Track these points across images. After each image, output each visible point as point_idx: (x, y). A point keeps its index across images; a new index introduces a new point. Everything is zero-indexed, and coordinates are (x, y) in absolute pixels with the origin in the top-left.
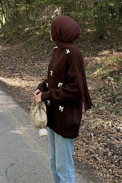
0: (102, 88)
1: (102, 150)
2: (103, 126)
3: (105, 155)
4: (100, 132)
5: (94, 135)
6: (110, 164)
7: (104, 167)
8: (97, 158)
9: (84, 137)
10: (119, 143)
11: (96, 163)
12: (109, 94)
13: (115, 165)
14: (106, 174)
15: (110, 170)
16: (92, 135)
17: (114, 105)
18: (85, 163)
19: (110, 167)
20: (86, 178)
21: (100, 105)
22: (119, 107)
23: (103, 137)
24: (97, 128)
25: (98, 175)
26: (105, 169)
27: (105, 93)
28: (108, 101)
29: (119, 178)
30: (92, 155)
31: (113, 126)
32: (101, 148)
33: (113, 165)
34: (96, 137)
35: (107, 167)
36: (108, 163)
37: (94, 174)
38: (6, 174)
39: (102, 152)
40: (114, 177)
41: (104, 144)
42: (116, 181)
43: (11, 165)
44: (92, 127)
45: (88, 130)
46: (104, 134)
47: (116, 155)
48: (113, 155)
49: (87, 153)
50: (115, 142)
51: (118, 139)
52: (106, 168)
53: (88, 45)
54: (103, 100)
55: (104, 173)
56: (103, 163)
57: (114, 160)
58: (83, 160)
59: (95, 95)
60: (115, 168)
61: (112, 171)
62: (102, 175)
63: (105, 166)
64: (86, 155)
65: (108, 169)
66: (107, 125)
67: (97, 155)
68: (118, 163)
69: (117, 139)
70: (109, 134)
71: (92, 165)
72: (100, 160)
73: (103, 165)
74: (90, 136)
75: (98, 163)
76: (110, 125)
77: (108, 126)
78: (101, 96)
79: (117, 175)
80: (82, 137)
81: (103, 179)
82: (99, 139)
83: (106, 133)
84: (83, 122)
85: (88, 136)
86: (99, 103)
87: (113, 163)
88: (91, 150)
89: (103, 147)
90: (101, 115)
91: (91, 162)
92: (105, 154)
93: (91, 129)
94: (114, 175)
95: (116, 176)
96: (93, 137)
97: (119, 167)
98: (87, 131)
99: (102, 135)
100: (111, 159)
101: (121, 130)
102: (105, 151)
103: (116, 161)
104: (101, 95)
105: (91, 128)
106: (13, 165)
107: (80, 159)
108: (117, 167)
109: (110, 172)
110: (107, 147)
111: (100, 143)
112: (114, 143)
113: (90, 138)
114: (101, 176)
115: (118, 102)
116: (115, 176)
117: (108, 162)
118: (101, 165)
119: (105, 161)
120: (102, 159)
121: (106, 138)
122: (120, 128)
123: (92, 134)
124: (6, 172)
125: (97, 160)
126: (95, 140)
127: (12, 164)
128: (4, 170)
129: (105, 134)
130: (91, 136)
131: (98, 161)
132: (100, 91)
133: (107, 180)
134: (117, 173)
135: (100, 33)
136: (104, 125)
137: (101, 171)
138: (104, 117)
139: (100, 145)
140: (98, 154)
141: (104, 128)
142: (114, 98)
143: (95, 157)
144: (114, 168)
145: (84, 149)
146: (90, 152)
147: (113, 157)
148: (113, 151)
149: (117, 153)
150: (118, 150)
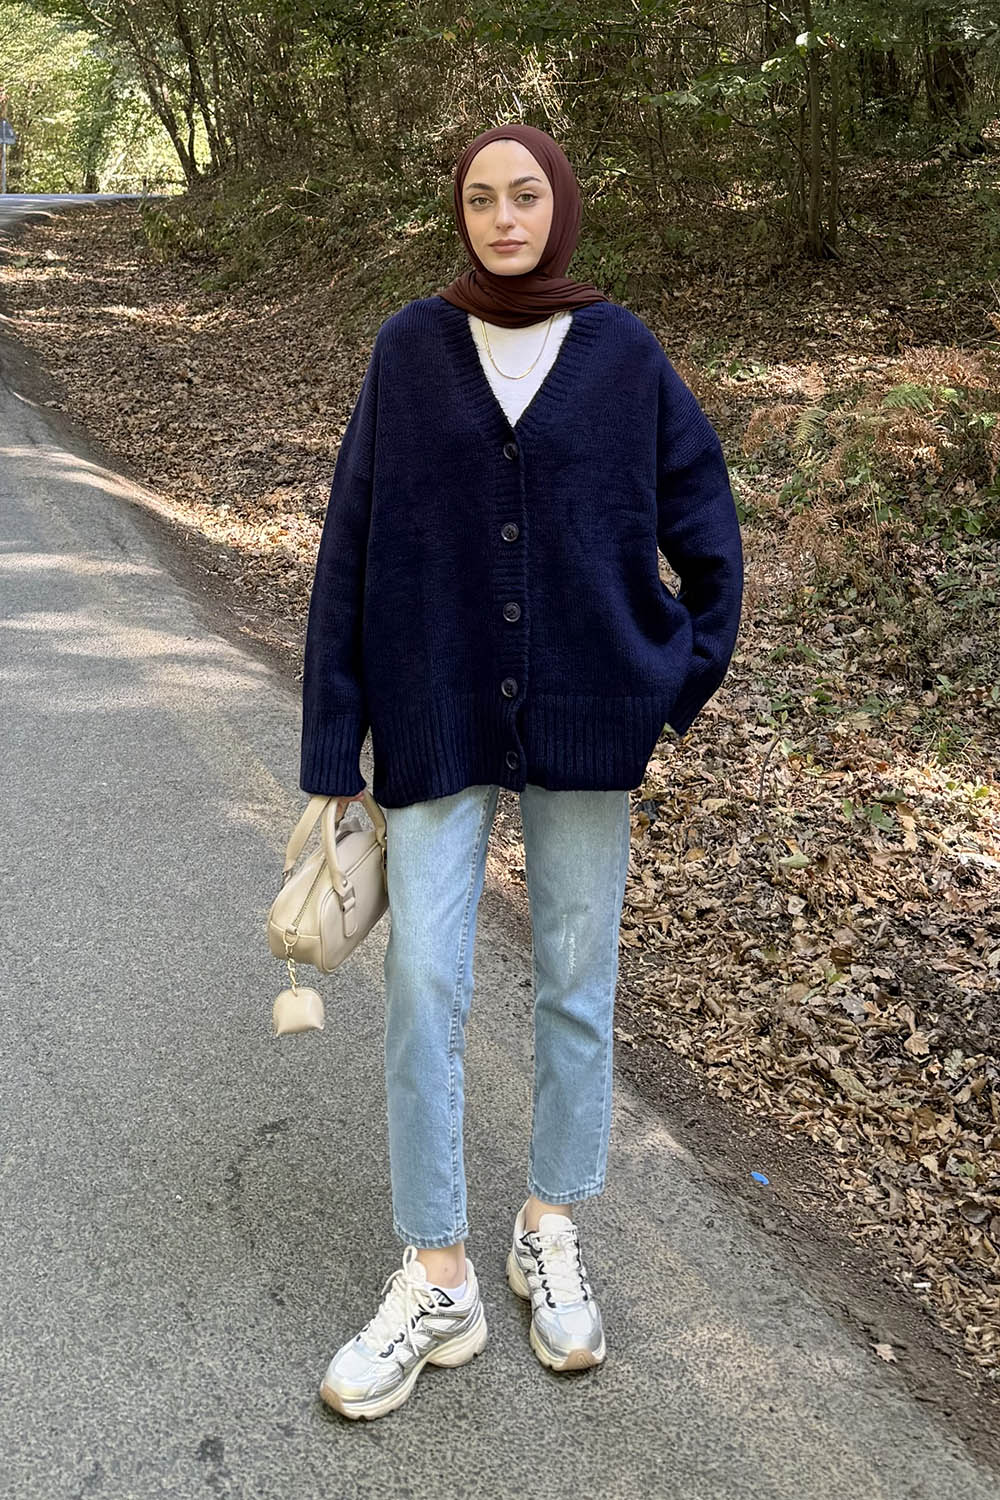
0: (841, 588)
1: (867, 1016)
2: (862, 849)
3: (884, 1052)
4: (846, 889)
5: (806, 910)
6: (926, 1113)
7: (883, 1140)
8: (840, 1074)
9: (743, 924)
10: (976, 969)
11: (828, 1113)
12: (890, 629)
13: (959, 1120)
14: (903, 1191)
15: (930, 1162)
16: (792, 910)
17: (930, 698)
18: (756, 1110)
19: (922, 1136)
20: (771, 1226)
21: (836, 698)
22: (957, 716)
23: (868, 921)
24: (822, 860)
25: (850, 1196)
26: (892, 1153)
27: (862, 621)
28: (882, 676)
29: (988, 1219)
30: (805, 1055)
31: (927, 847)
32: (856, 1005)
33: (947, 1124)
34: (822, 924)
35: (904, 1138)
36: (908, 1108)
37: (823, 1187)
38: (234, 1202)
39: (864, 1030)
40: (956, 1210)
41: (877, 972)
42: (974, 1241)
43: (263, 1131)
44: (788, 852)
45: (768, 878)
46: (871, 903)
47: (958, 1053)
48: (939, 1049)
49: (766, 1040)
50: (948, 959)
51: (967, 936)
52: (895, 1141)
53: (739, 300)
54: (853, 669)
55: (888, 1178)
56: (877, 1110)
57: (946, 1084)
58: (745, 1088)
59: (799, 631)
60: (961, 1143)
61: (942, 1165)
62: (872, 1194)
63: (889, 1131)
64: (761, 1055)
65: (911, 1151)
66: (891, 840)
67: (835, 1053)
68: (975, 1110)
69: (961, 934)
70: (907, 906)
71: (803, 1122)
72: (856, 1090)
73: (879, 1127)
74: (783, 916)
75: (842, 1113)
76: (911, 842)
77: (896, 847)
78: (837, 640)
79: (976, 1196)
80: (729, 927)
81: (886, 1229)
82: (844, 938)
83: (882, 893)
84: (732, 823)
85: (770, 919)
86: (828, 688)
87: (939, 1107)
88: (790, 1015)
89: (869, 996)
90: (846, 768)
91: (795, 1103)
92: (889, 1043)
93: (785, 871)
94: (953, 1194)
95: (971, 1204)
96: (799, 924)
97: (987, 1140)
98: (759, 884)
99: (857, 908)
100: (930, 1076)
101: (981, 873)
102: (883, 1023)
103: (964, 1096)
104: (838, 632)
105: (783, 860)
106: (278, 1136)
107: (726, 1085)
108: (974, 1137)
109: (926, 1173)
110: (895, 991)
111: (853, 968)
112: (941, 964)
113: (781, 929)
114: (873, 1207)
115: (952, 677)
116: (960, 1203)
117: (912, 1101)
118: (867, 1119)
119: (889, 1096)
120: (872, 1082)
121: (886, 934)
122: (978, 857)
123: (796, 906)
124: (235, 1180)
125: (836, 1084)
126: (814, 943)
127: (274, 1127)
128: (222, 1172)
129: (881, 901)
130: (787, 917)
131: (844, 1098)
132: (831, 605)
133: (914, 1233)
134: (977, 1179)
135: (809, 223)
136: (868, 844)
137: (865, 1167)
138: (865, 787)
139: (848, 978)
140: (845, 1047)
141: (868, 860)
142: (922, 655)
143: (823, 1064)
144: (953, 1146)
145: (748, 1014)
146: (791, 1030)
147: (941, 1061)
148: (937, 1026)
149: (965, 1039)
150: (975, 1017)
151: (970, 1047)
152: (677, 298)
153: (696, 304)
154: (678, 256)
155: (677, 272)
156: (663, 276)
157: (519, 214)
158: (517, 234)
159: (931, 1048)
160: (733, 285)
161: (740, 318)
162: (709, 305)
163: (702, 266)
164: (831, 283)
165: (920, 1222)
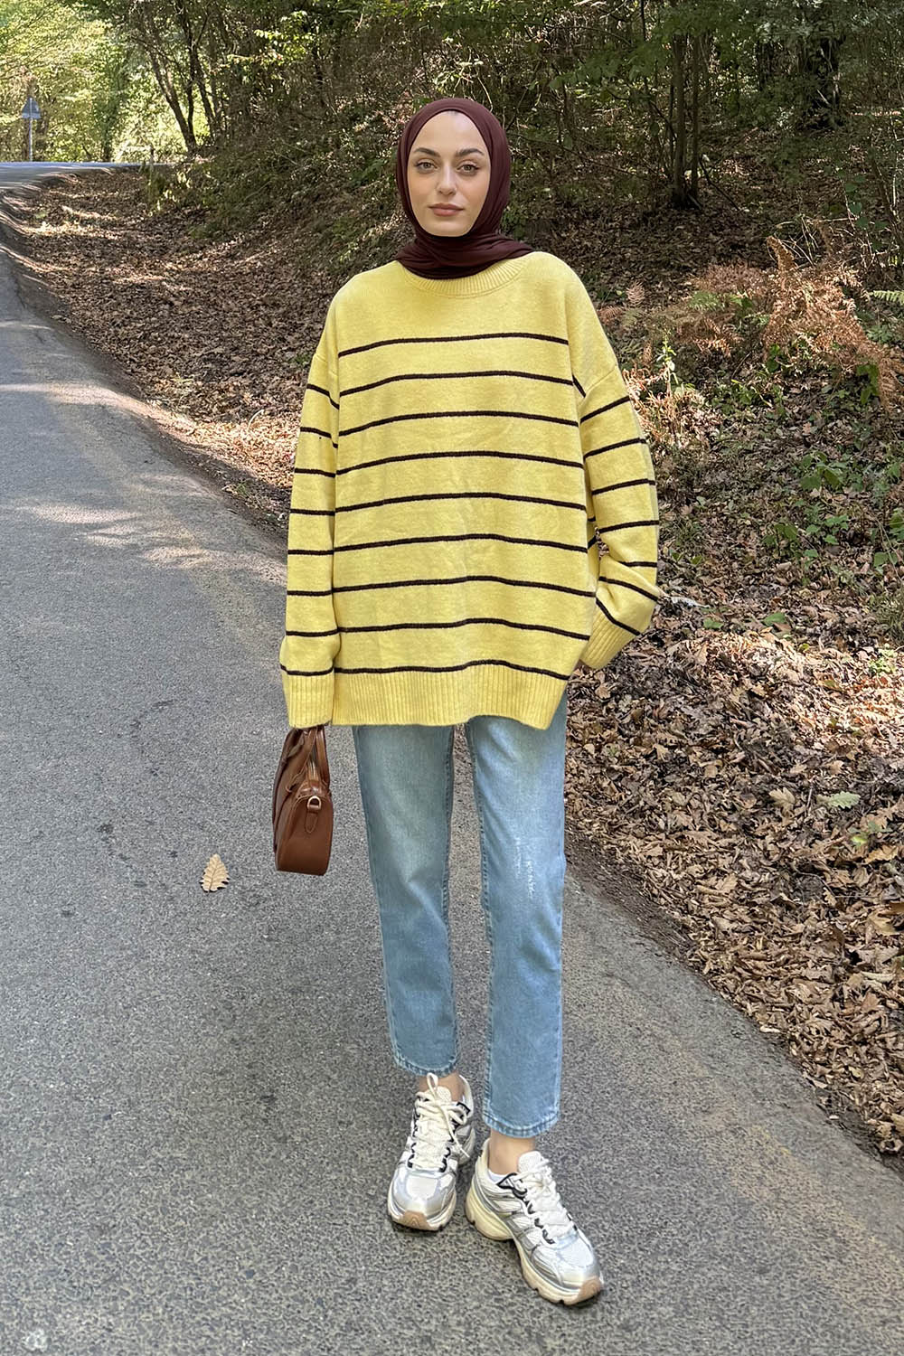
3: (581, 696)
13: (620, 732)
15: (591, 749)
19: (591, 736)
29: (620, 777)
33: (610, 732)
35: (579, 738)
36: (587, 724)
38: (134, 734)
40: (600, 773)
42: (605, 785)
47: (629, 697)
48: (617, 695)
50: (642, 651)
51: (659, 640)
57: (617, 715)
60: (616, 740)
61: (599, 750)
65: (580, 743)
68: (633, 728)
69: (655, 638)
79: (616, 766)
87: (609, 725)
92: (584, 690)
94: (603, 765)
95: (611, 770)
100: (608, 710)
102: (584, 681)
103: (627, 720)
109: (586, 754)
116: (604, 769)
124: (136, 725)
127: (165, 703)
128: (129, 721)
134: (619, 758)
147: (617, 702)
148: (617, 681)
149: (634, 689)
150: (646, 679)
151: (635, 693)
152: (564, 239)
153: (579, 243)
154: (568, 205)
155: (567, 218)
156: (555, 222)
157: (462, 182)
158: (457, 201)
159: (612, 695)
160: (611, 228)
161: (614, 254)
162: (589, 244)
163: (587, 213)
164: (691, 228)
165: (574, 775)
